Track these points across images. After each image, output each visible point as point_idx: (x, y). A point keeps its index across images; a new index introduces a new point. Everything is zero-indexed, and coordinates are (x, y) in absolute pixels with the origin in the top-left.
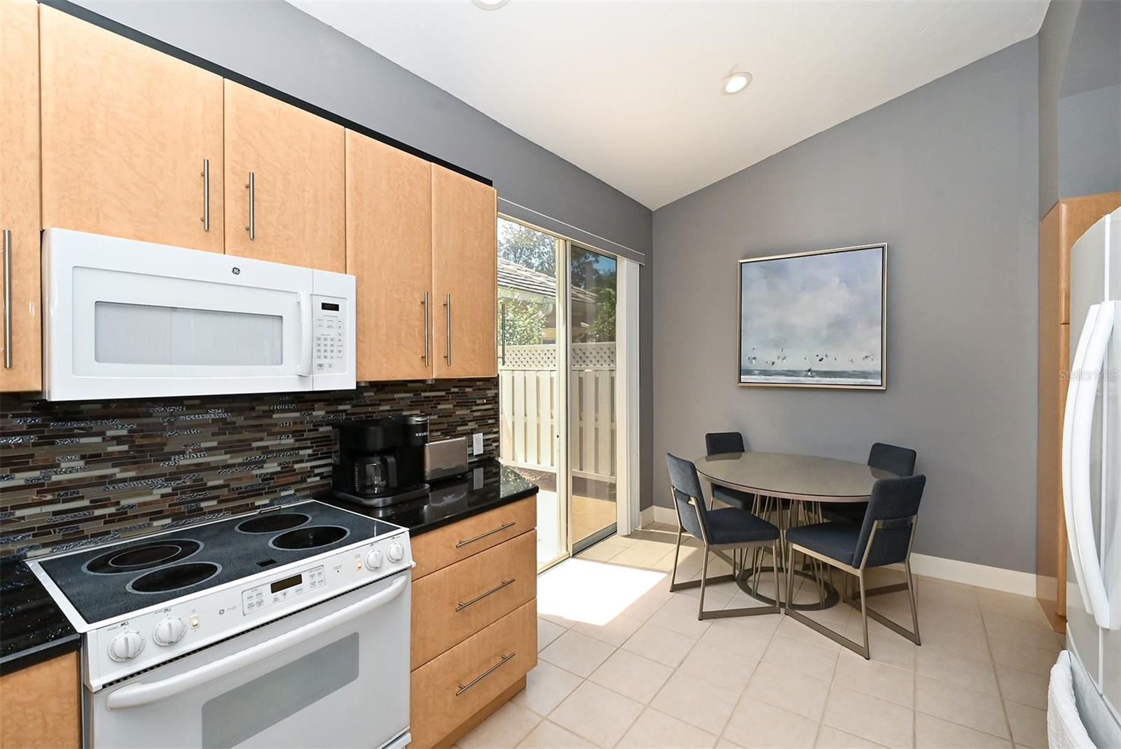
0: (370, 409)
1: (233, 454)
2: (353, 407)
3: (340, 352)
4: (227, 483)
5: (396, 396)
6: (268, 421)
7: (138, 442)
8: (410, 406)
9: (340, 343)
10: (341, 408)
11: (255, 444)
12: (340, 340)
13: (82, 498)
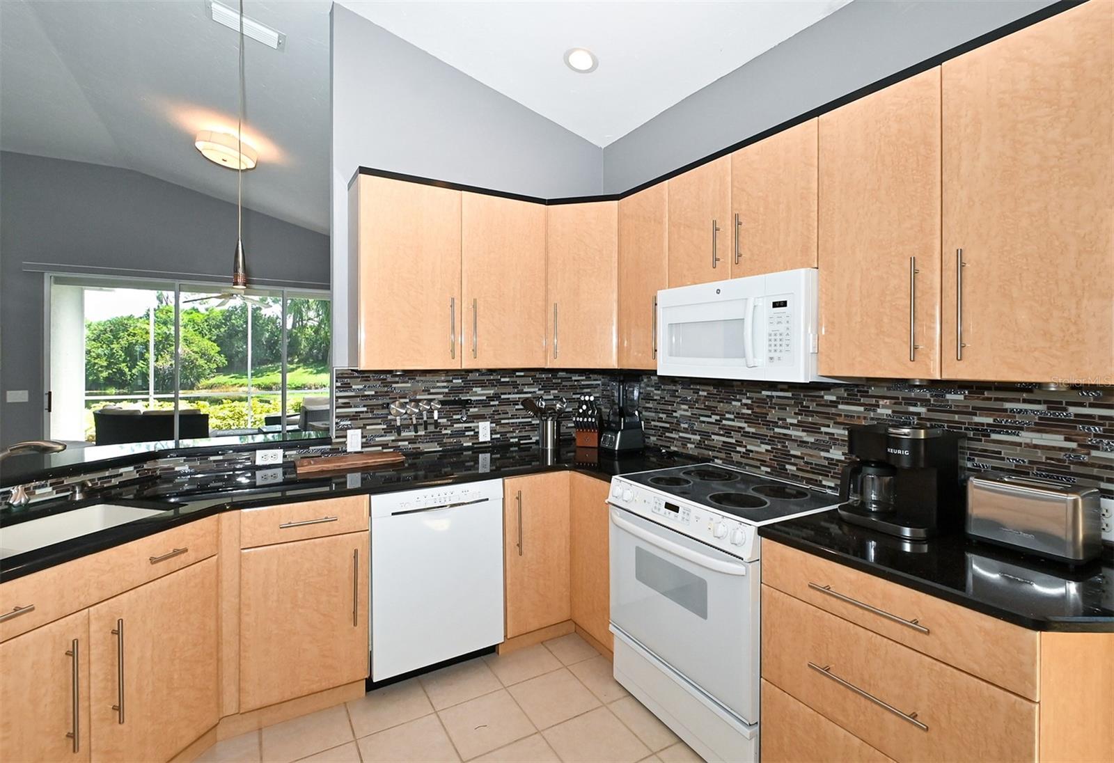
0: (957, 417)
1: (809, 433)
2: (929, 410)
3: (788, 345)
4: (803, 456)
5: (1008, 405)
6: (833, 410)
7: (757, 410)
8: (1036, 424)
9: (788, 337)
10: (912, 409)
11: (823, 429)
12: (788, 334)
13: (732, 437)
